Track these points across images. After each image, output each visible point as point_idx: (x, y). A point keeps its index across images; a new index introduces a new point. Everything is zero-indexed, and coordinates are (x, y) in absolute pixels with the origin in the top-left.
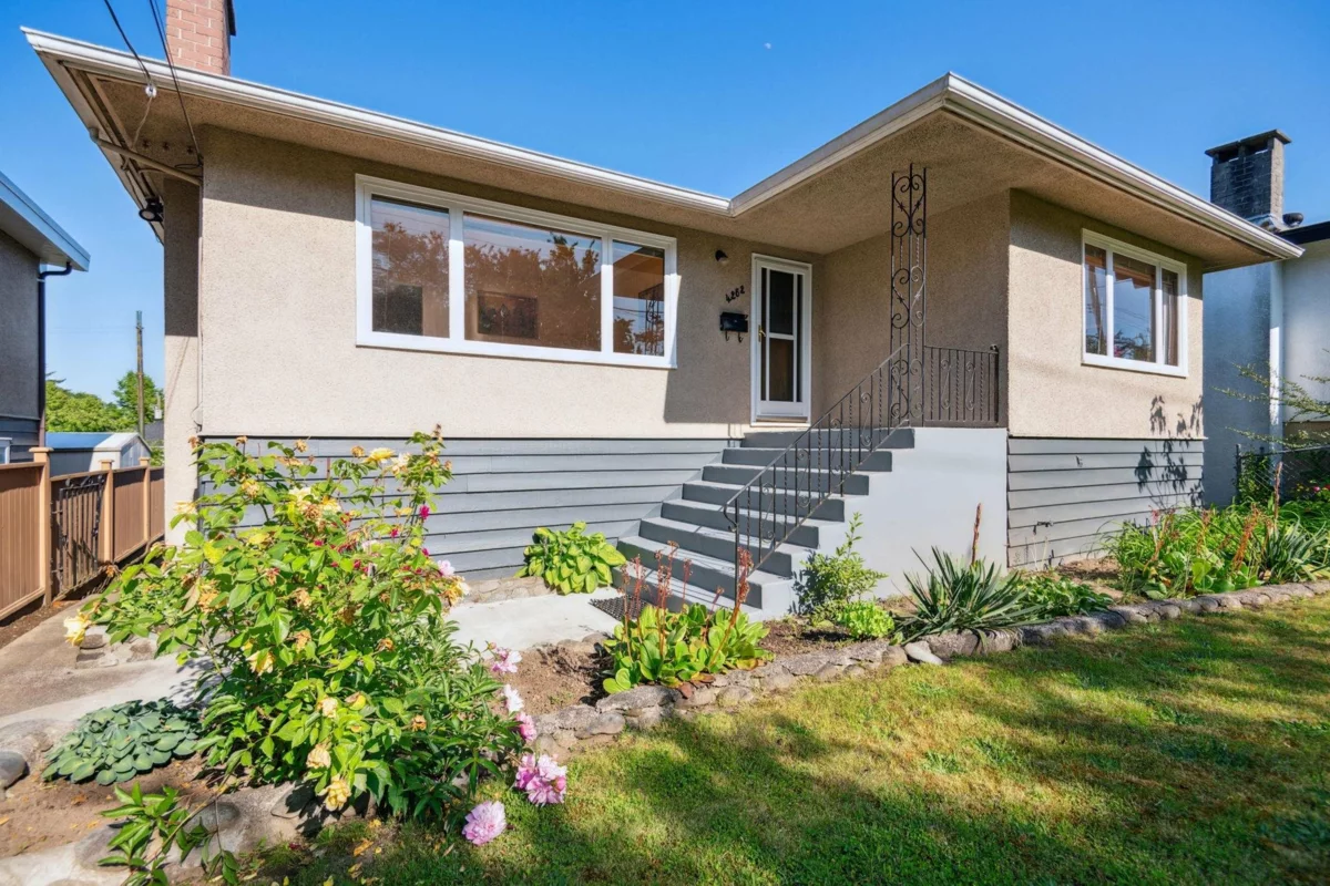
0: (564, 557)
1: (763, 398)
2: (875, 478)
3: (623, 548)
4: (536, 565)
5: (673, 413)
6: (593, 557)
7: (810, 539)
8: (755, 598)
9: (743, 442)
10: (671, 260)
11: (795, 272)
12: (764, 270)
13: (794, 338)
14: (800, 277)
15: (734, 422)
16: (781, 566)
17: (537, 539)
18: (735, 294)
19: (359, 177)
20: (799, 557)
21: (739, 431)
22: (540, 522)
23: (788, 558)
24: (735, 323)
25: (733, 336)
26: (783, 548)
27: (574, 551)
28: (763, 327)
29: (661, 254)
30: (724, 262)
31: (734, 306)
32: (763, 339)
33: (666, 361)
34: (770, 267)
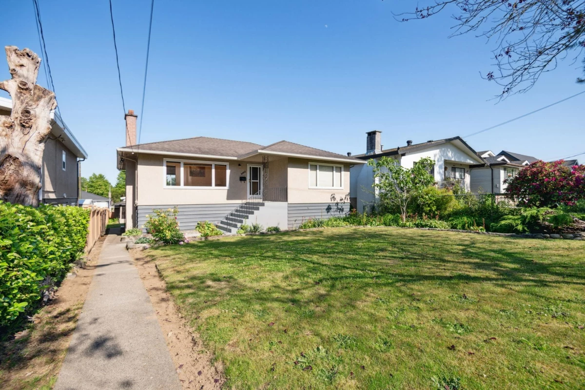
0: (203, 227)
1: (250, 194)
2: (255, 212)
3: (217, 226)
4: (197, 228)
5: (229, 198)
6: (209, 227)
7: (241, 222)
8: (230, 231)
9: (245, 204)
10: (228, 167)
11: (258, 167)
12: (250, 167)
13: (258, 181)
14: (260, 168)
15: (243, 199)
16: (235, 226)
17: (198, 224)
18: (243, 173)
19: (164, 159)
20: (239, 225)
21: (244, 201)
22: (199, 221)
23: (237, 225)
24: (243, 179)
25: (243, 182)
26: (236, 223)
27: (205, 226)
28: (250, 179)
29: (226, 166)
30: (240, 167)
31: (243, 175)
32: (250, 182)
33: (227, 187)
34: (252, 166)
